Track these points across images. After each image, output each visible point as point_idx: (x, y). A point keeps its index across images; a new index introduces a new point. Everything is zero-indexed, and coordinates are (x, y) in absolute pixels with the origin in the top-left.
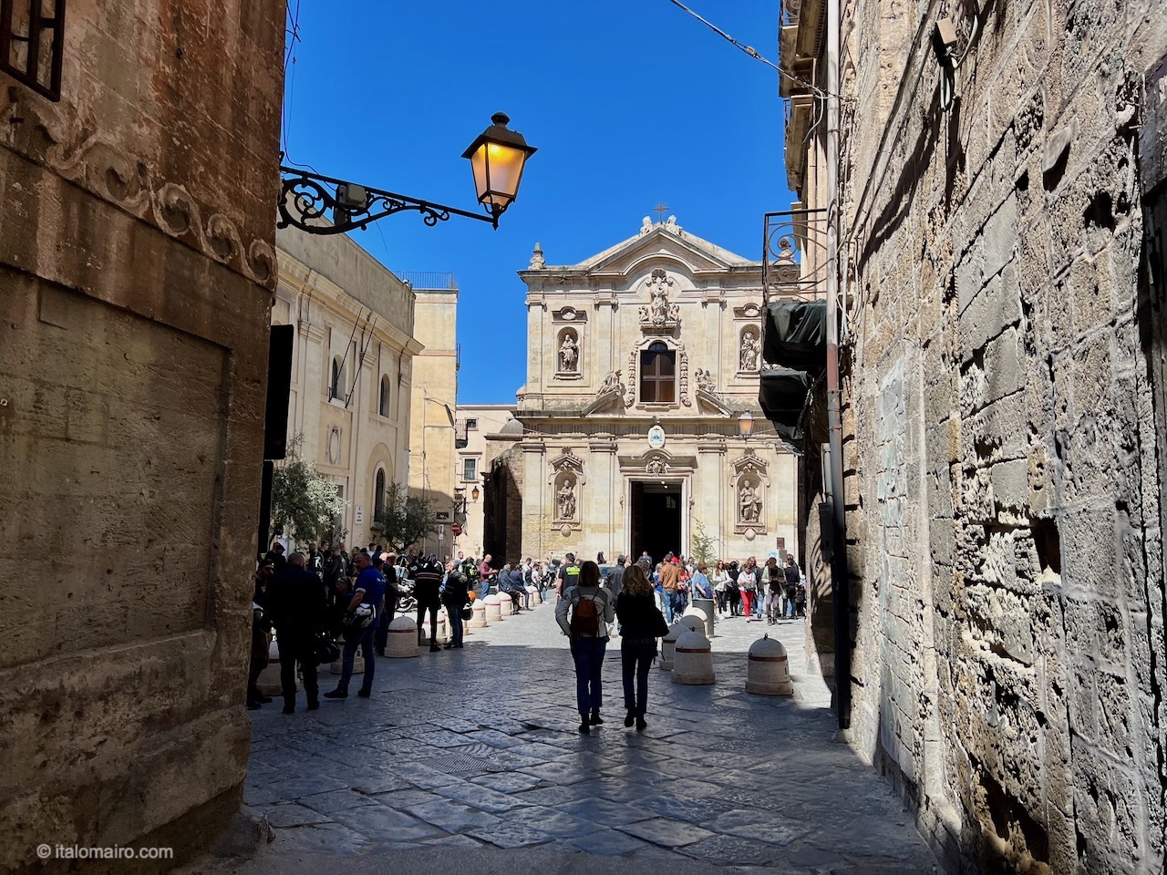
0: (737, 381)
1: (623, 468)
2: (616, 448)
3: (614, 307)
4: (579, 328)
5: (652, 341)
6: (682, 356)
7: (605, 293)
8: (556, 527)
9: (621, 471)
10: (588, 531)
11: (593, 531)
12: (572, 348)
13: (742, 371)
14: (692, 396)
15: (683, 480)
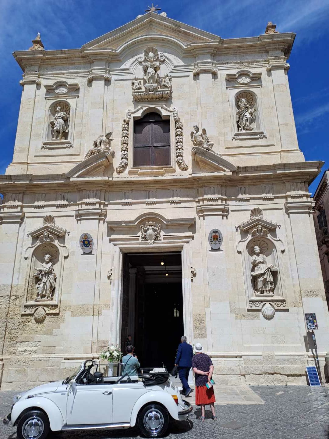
0: (236, 143)
1: (113, 237)
2: (106, 216)
3: (108, 81)
4: (71, 102)
5: (144, 109)
6: (176, 122)
7: (99, 70)
8: (28, 312)
9: (111, 240)
10: (68, 313)
11: (73, 314)
12: (63, 118)
13: (240, 132)
14: (188, 159)
15: (182, 247)
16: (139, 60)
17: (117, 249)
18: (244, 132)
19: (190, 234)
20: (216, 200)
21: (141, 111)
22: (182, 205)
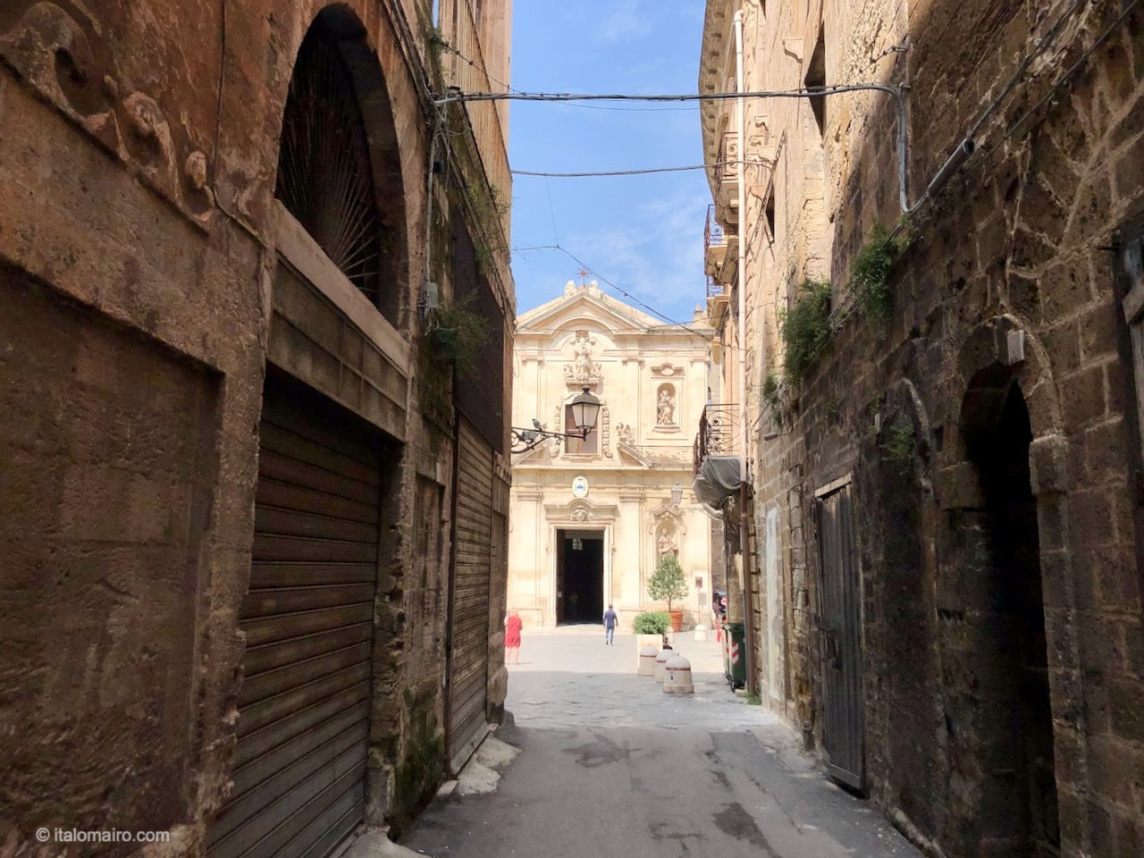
0: (655, 435)
1: (549, 516)
2: (542, 497)
3: (540, 362)
5: (576, 396)
6: (604, 411)
7: (533, 351)
9: (547, 519)
11: (519, 578)
13: (659, 426)
14: (613, 449)
15: (605, 528)
16: (570, 340)
17: (552, 527)
18: (663, 425)
19: (612, 517)
20: (635, 488)
21: (572, 398)
22: (607, 490)
